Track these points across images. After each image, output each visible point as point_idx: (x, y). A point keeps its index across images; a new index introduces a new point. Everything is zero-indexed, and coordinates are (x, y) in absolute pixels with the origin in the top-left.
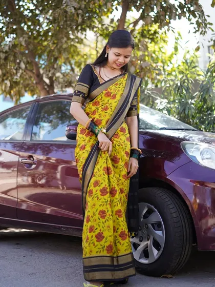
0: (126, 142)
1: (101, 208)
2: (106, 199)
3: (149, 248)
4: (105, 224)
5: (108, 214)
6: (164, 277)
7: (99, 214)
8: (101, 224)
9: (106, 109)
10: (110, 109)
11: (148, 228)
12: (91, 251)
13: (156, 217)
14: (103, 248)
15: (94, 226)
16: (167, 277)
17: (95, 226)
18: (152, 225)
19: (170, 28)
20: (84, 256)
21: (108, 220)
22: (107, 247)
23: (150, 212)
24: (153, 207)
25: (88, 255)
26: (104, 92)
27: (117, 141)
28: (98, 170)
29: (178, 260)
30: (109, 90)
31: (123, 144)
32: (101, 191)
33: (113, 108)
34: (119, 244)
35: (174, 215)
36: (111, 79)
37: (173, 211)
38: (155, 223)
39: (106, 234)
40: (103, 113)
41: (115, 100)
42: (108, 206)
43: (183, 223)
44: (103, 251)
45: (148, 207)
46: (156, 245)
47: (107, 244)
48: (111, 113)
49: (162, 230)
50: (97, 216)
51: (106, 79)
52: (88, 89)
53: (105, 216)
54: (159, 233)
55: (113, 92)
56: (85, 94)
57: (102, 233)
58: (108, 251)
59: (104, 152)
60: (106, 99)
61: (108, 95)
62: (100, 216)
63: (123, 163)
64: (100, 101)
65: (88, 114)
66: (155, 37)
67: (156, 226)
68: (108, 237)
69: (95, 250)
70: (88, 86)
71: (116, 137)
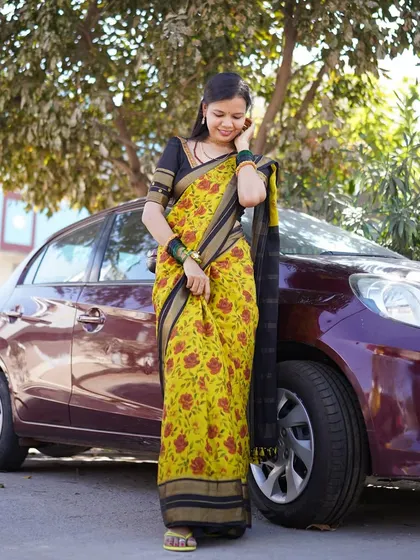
0: (244, 275)
1: (184, 391)
2: (194, 373)
3: (286, 475)
4: (190, 419)
5: (195, 401)
6: (313, 529)
7: (181, 401)
8: (183, 420)
9: (201, 211)
10: (208, 212)
11: (285, 436)
12: (169, 471)
13: (300, 414)
14: (185, 464)
15: (171, 424)
16: (319, 530)
17: (174, 423)
18: (294, 428)
19: (380, 72)
20: (159, 482)
21: (194, 413)
22: (193, 462)
23: (290, 405)
24: (295, 395)
25: (165, 479)
26: (198, 181)
27: (226, 274)
28: (186, 324)
29: (337, 496)
30: (206, 177)
31: (238, 279)
32: (186, 360)
33: (213, 208)
34: (223, 458)
35: (331, 410)
36: (214, 161)
37: (328, 401)
38: (299, 426)
39: (191, 438)
40: (197, 220)
41: (217, 195)
42: (197, 387)
43: (348, 427)
44: (186, 469)
45: (287, 396)
46: (300, 467)
47: (193, 457)
48: (210, 217)
49: (309, 439)
50: (178, 405)
51: (205, 160)
52: (172, 179)
53: (191, 404)
54: (304, 444)
55: (214, 181)
56: (167, 188)
57: (185, 436)
58: (194, 469)
59: (198, 296)
60: (202, 194)
61: (204, 185)
62: (181, 405)
63: (240, 313)
64: (191, 198)
65: (172, 226)
66: (358, 95)
67: (300, 432)
68: (195, 445)
69: (174, 468)
70: (173, 174)
71: (224, 267)
